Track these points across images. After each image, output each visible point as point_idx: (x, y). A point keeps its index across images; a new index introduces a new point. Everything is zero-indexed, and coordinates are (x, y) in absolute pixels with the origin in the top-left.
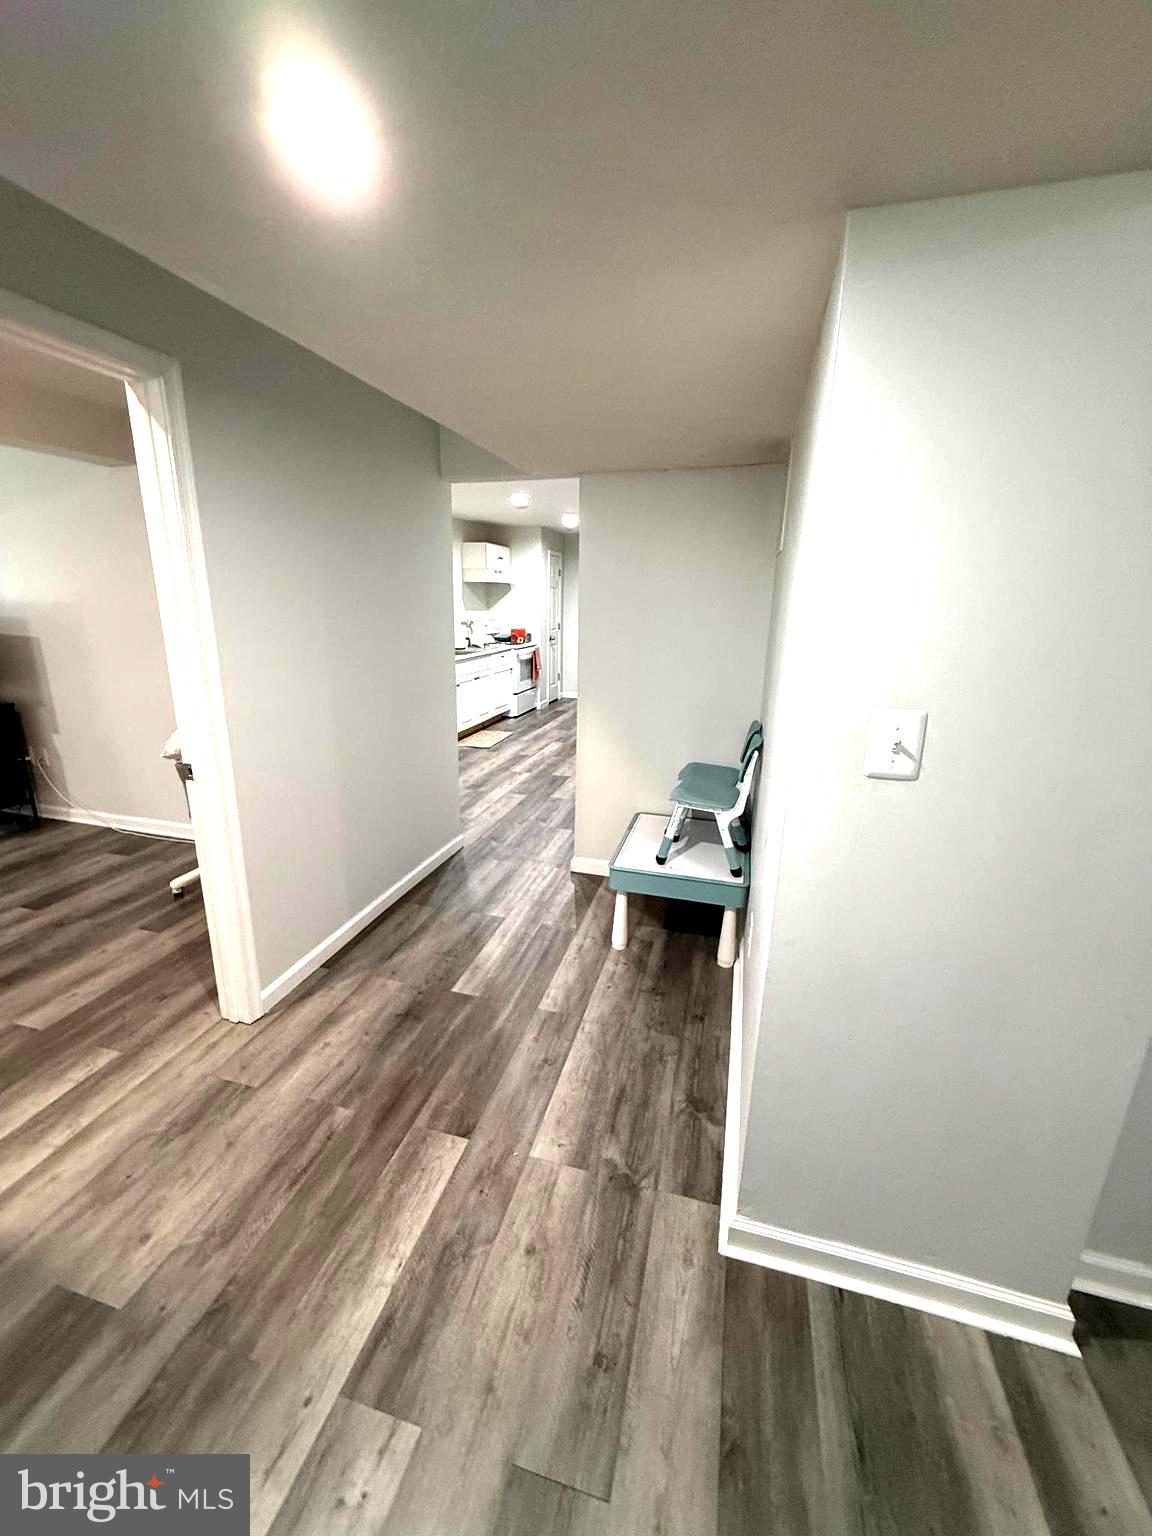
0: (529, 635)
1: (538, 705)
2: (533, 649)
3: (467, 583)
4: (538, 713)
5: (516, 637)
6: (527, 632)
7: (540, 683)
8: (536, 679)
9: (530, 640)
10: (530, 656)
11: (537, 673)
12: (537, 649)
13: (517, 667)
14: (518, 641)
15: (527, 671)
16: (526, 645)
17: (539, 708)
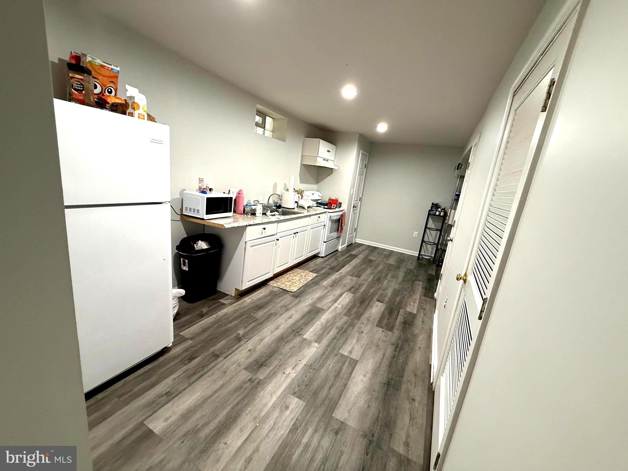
0: (341, 203)
1: (340, 248)
2: (341, 213)
3: (304, 165)
4: (339, 254)
5: (332, 204)
6: (339, 201)
7: (343, 234)
8: (341, 232)
9: (340, 207)
10: (338, 217)
11: (342, 229)
12: (344, 214)
13: (328, 224)
14: (332, 207)
15: (335, 226)
16: (337, 210)
17: (340, 250)
